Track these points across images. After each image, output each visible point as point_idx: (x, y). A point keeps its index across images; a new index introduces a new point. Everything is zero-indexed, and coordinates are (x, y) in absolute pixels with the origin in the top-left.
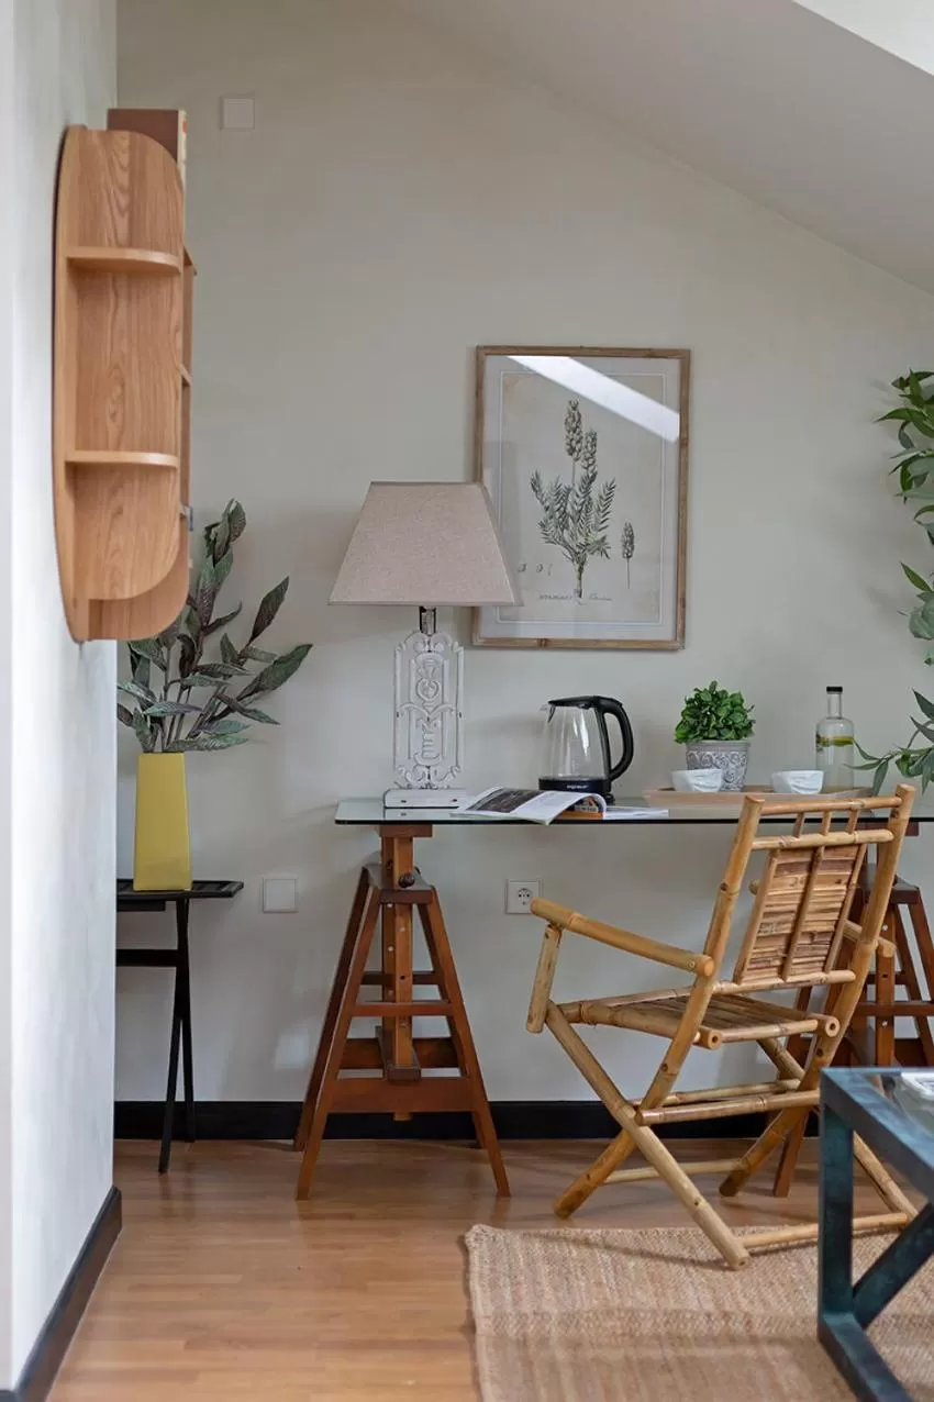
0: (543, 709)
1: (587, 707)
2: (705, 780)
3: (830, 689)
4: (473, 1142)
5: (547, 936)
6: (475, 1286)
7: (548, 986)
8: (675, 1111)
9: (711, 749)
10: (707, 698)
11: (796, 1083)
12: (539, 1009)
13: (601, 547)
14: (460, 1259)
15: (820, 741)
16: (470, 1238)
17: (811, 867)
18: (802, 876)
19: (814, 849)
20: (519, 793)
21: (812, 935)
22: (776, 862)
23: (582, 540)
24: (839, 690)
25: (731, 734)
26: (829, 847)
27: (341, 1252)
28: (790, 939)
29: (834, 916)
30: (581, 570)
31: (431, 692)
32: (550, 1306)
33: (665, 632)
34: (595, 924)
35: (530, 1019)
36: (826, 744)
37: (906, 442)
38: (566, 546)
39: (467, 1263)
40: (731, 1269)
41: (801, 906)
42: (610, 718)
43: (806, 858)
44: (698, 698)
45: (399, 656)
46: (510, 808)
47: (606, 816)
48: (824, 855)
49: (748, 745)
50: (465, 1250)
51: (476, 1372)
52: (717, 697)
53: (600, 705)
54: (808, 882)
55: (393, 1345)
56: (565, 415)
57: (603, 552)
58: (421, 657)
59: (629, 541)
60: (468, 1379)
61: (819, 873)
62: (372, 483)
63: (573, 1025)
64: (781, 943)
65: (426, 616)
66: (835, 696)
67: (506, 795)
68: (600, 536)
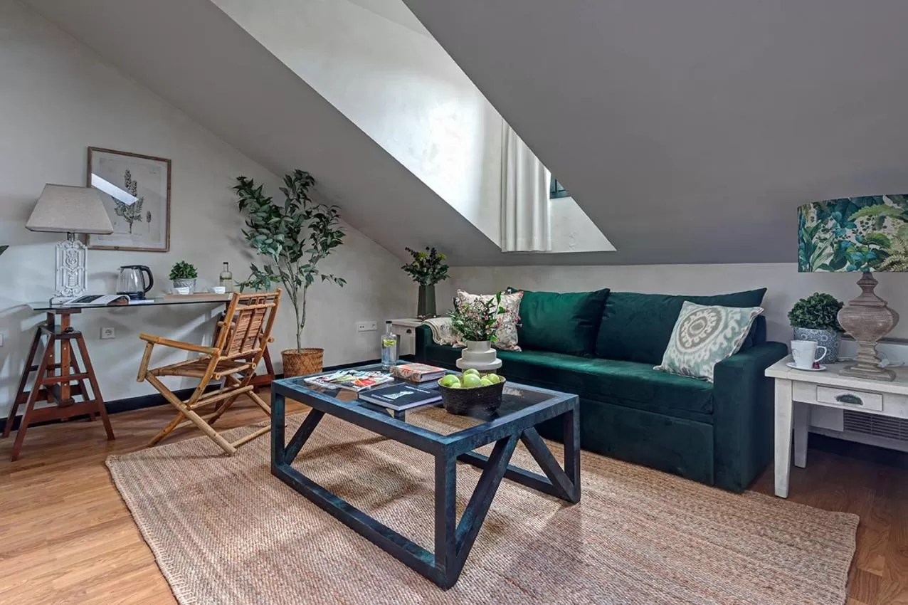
0: (119, 269)
1: (136, 269)
2: (184, 291)
3: (224, 263)
4: (88, 419)
5: (147, 347)
6: (120, 486)
7: (147, 365)
8: (201, 403)
9: (183, 281)
10: (182, 266)
11: (237, 385)
12: (143, 373)
13: (138, 218)
14: (106, 474)
15: (222, 279)
16: (108, 463)
17: (252, 316)
18: (249, 319)
19: (253, 310)
20: (94, 296)
21: (250, 338)
22: (242, 314)
23: (131, 215)
24: (227, 263)
25: (191, 277)
26: (258, 309)
27: (43, 484)
28: (243, 341)
29: (257, 331)
30: (131, 225)
31: (73, 262)
32: (161, 490)
33: (162, 245)
34: (166, 340)
35: (138, 377)
36: (223, 279)
37: (241, 195)
38: (125, 217)
39: (110, 475)
40: (229, 456)
41: (248, 329)
42: (145, 273)
43: (251, 313)
44: (178, 265)
45: (58, 249)
46: (90, 301)
47: (130, 303)
48: (257, 312)
49: (195, 280)
50: (108, 470)
51: (141, 535)
52: (186, 265)
53: (140, 268)
54: (251, 321)
55: (91, 531)
56: (124, 174)
57: (139, 220)
58: (68, 250)
59: (149, 217)
60: (138, 540)
61: (255, 317)
62: (47, 184)
63: (157, 377)
64: (240, 341)
65: (70, 235)
66: (226, 265)
67: (88, 297)
68: (138, 214)
